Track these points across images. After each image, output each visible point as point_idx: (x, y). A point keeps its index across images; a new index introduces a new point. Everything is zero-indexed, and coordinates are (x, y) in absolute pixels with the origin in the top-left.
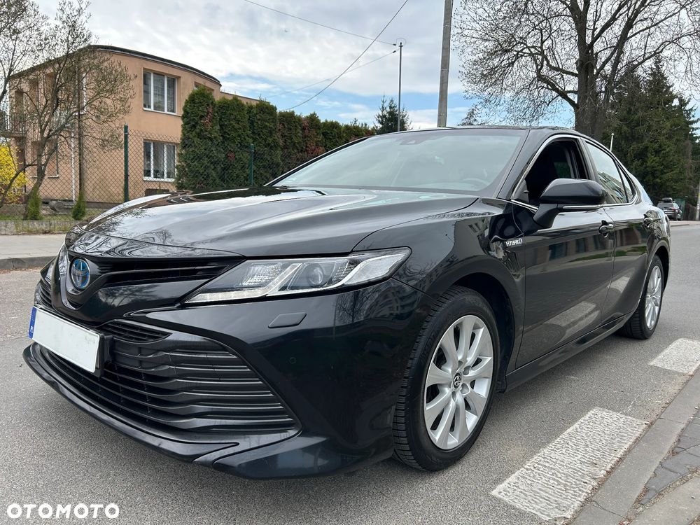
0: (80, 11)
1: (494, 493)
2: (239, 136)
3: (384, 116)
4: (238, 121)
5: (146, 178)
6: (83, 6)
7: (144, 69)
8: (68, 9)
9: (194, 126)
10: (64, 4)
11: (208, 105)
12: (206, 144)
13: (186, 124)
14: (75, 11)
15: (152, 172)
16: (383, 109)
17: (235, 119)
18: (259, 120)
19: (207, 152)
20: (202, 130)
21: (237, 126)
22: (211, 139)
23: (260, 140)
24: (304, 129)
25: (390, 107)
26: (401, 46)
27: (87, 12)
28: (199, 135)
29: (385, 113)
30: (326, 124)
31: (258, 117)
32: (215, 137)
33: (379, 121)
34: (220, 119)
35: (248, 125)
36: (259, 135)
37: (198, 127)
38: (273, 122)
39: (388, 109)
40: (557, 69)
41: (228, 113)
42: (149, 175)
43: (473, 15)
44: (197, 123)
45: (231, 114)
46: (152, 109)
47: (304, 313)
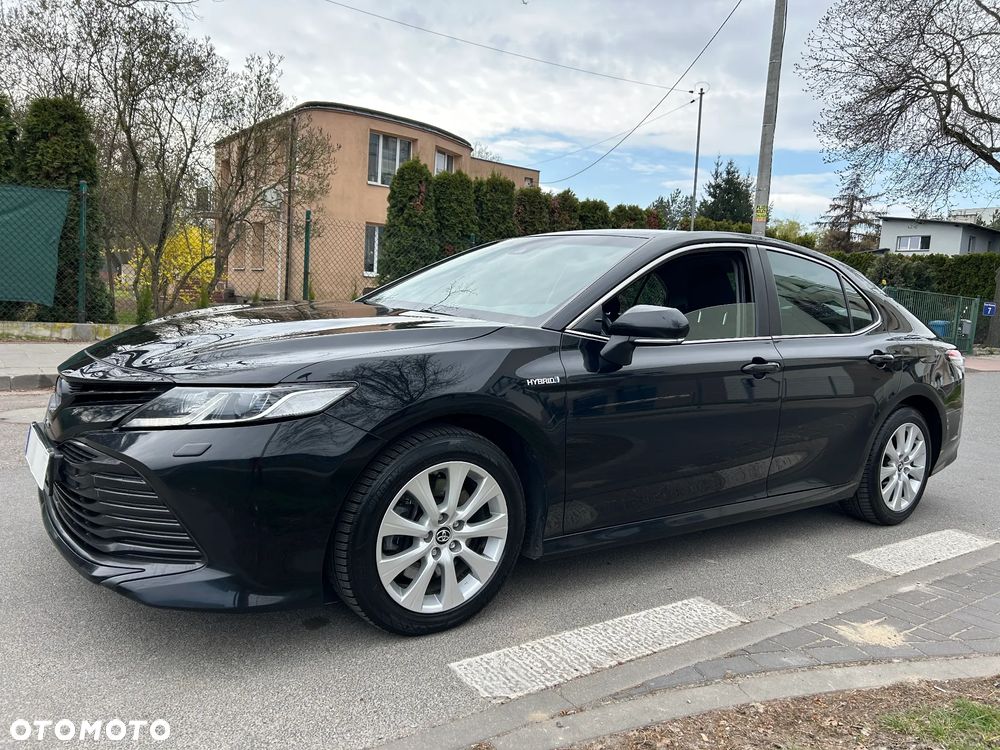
0: (271, 68)
1: (453, 665)
2: (461, 222)
3: (718, 186)
4: (460, 203)
5: (367, 274)
6: (275, 61)
7: (371, 130)
8: (256, 66)
9: (402, 210)
10: (253, 59)
11: (421, 182)
12: (416, 232)
13: (392, 206)
14: (264, 68)
15: (376, 265)
16: (717, 175)
17: (456, 200)
18: (489, 200)
19: (416, 244)
20: (410, 215)
21: (459, 210)
22: (422, 227)
23: (489, 228)
24: (552, 212)
25: (728, 173)
26: (702, 94)
27: (279, 68)
28: (407, 222)
29: (719, 181)
30: (586, 205)
31: (488, 197)
32: (427, 225)
33: (710, 192)
34: (437, 201)
35: (474, 208)
36: (489, 220)
37: (406, 211)
38: (507, 203)
39: (725, 176)
40: (981, 115)
41: (448, 192)
42: (372, 270)
43: (838, 38)
44: (405, 206)
45: (451, 194)
46: (379, 183)
47: (208, 444)
